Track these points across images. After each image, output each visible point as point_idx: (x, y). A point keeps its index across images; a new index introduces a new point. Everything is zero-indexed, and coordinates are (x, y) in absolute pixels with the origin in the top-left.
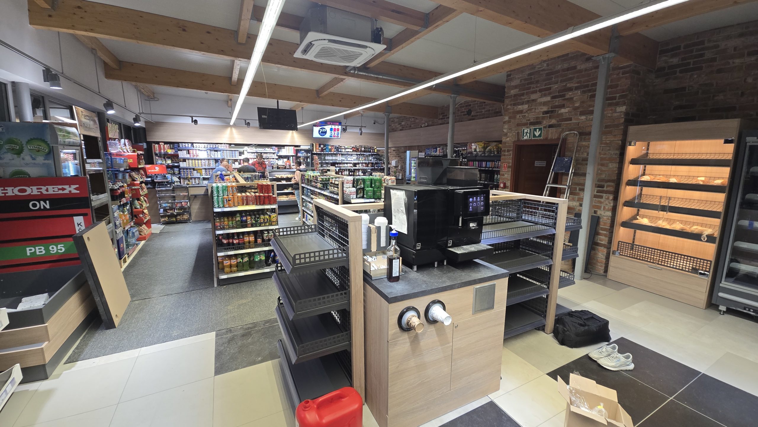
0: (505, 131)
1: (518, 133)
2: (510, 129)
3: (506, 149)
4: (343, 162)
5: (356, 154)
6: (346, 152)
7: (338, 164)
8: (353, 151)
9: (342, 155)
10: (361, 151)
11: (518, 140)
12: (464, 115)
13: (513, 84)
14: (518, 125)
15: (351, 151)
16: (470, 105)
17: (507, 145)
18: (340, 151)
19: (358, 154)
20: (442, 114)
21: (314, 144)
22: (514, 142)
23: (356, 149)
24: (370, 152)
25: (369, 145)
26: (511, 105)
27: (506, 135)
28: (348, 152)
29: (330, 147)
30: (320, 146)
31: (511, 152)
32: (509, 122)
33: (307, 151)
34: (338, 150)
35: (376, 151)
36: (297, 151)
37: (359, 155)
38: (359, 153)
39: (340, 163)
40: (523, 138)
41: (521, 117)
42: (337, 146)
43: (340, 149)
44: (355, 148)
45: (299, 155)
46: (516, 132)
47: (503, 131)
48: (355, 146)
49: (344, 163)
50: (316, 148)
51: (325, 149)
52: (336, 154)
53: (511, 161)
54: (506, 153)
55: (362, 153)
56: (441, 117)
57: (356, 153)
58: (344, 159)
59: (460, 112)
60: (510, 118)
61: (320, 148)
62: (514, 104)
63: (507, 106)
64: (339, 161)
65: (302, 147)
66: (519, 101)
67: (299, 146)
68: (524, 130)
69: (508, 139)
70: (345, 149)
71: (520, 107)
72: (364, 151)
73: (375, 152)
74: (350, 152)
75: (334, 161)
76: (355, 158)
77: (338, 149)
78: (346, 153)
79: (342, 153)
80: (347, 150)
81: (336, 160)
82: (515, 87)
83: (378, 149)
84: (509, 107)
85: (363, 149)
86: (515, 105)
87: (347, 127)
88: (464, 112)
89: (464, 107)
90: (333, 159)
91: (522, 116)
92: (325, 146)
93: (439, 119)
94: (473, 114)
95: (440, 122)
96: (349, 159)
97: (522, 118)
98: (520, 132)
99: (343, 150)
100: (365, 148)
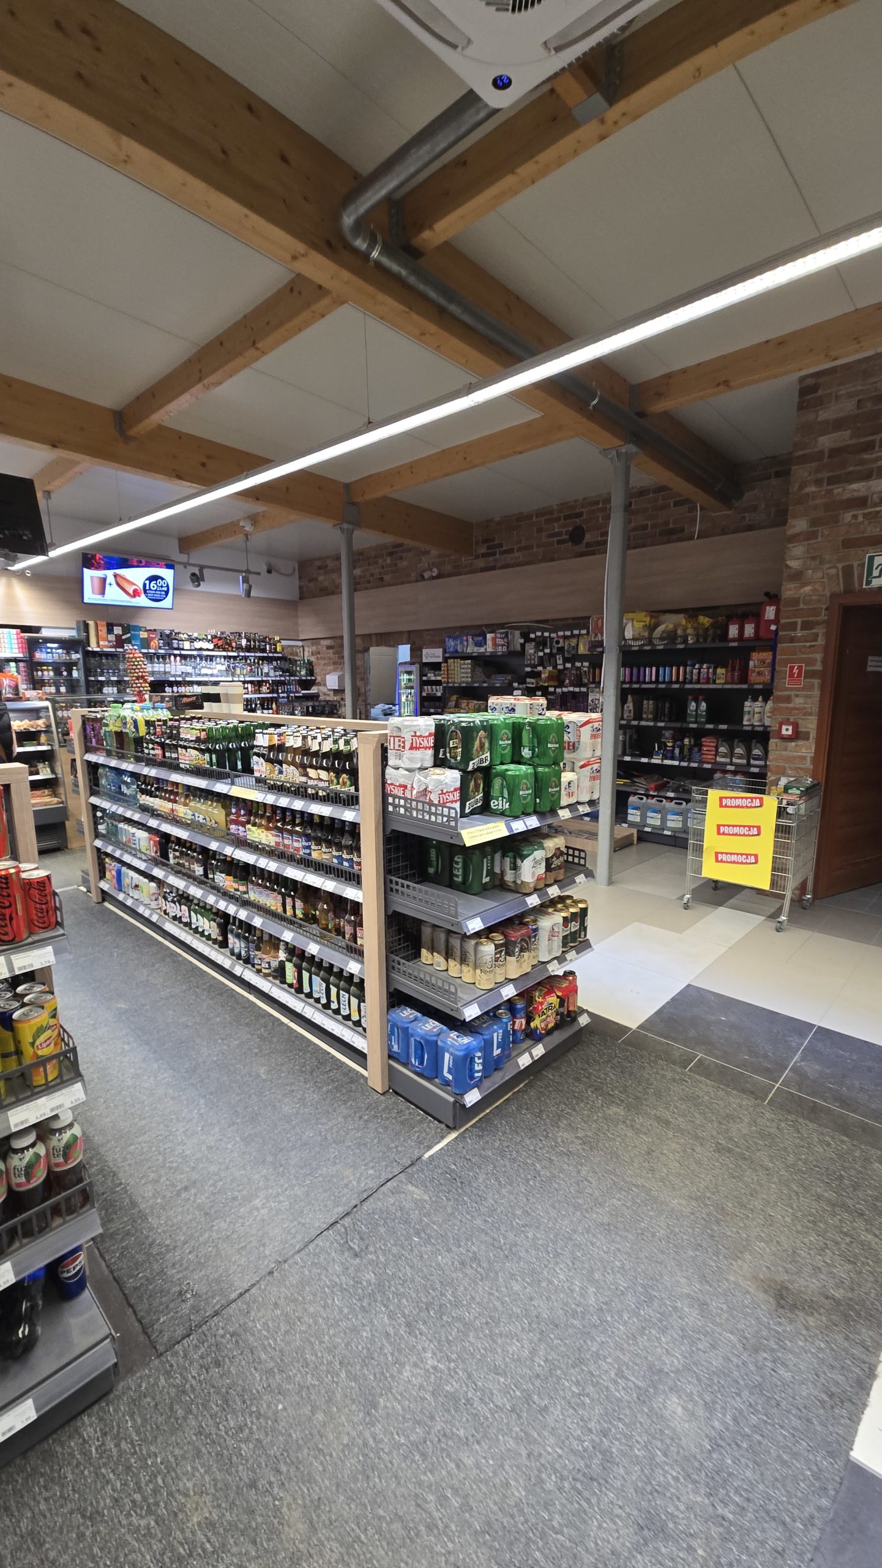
0: (794, 564)
1: (848, 571)
2: (813, 558)
3: (799, 621)
4: (188, 679)
5: (225, 657)
6: (196, 649)
7: (171, 684)
8: (217, 647)
9: (184, 657)
10: (237, 648)
11: (849, 590)
12: (560, 542)
13: (825, 415)
14: (848, 544)
15: (211, 646)
16: (579, 515)
17: (802, 606)
18: (175, 646)
19: (230, 657)
20: (485, 541)
21: (91, 623)
22: (833, 596)
23: (223, 643)
24: (264, 651)
25: (261, 631)
26: (818, 482)
27: (797, 576)
28: (201, 649)
29: (144, 635)
30: (110, 631)
31: (820, 630)
32: (810, 536)
33: (68, 645)
34: (169, 644)
35: (279, 649)
36: (33, 645)
37: (235, 658)
38: (235, 654)
39: (178, 684)
40: (869, 583)
41: (860, 519)
42: (168, 632)
43: (175, 642)
44: (220, 639)
45: (40, 656)
46: (840, 566)
47: (787, 567)
48: (222, 633)
49: (191, 683)
50: (97, 636)
51: (129, 641)
52: (164, 657)
53: (819, 656)
54: (799, 633)
55: (242, 654)
56: (483, 550)
57: (224, 654)
58: (189, 669)
59: (544, 534)
60: (814, 523)
61: (112, 637)
62: (829, 479)
63: (801, 488)
64: (174, 676)
65: (45, 633)
66: (851, 469)
67: (37, 629)
68: (872, 559)
69: (808, 589)
70: (192, 640)
71: (855, 486)
72: (248, 649)
73: (276, 652)
74: (208, 650)
75: (162, 678)
76: (223, 668)
77: (169, 639)
78: (195, 653)
79: (183, 652)
80: (198, 645)
81: (165, 673)
82: (838, 425)
83: (284, 643)
84: (808, 490)
85: (244, 642)
86: (833, 481)
87: (205, 571)
88: (559, 534)
89: (558, 519)
90: (156, 669)
91: (865, 516)
92: (127, 629)
93: (477, 557)
94: (588, 537)
95: (481, 563)
96: (204, 671)
97: (862, 523)
98: (855, 564)
99: (187, 645)
100: (248, 640)
